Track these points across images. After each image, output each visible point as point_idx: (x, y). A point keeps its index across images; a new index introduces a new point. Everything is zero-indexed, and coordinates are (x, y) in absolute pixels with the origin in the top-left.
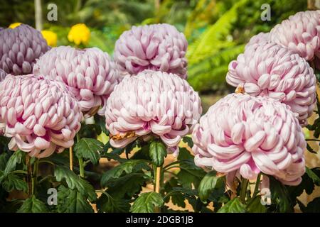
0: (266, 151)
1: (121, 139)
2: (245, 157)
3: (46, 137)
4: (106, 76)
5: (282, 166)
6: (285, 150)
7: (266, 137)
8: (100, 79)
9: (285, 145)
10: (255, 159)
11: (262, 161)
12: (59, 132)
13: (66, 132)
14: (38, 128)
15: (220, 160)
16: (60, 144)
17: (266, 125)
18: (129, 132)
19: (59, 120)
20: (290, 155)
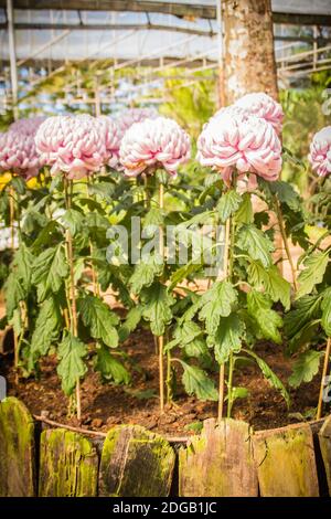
0: (255, 149)
1: (134, 168)
2: (239, 155)
3: (82, 158)
4: (114, 134)
5: (266, 160)
6: (269, 148)
7: (255, 137)
8: (110, 135)
9: (269, 144)
10: (246, 155)
11: (252, 156)
12: (91, 156)
13: (96, 156)
14: (76, 151)
15: (221, 158)
16: (90, 167)
17: (255, 130)
18: (141, 161)
19: (91, 146)
20: (272, 153)
